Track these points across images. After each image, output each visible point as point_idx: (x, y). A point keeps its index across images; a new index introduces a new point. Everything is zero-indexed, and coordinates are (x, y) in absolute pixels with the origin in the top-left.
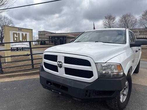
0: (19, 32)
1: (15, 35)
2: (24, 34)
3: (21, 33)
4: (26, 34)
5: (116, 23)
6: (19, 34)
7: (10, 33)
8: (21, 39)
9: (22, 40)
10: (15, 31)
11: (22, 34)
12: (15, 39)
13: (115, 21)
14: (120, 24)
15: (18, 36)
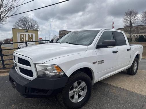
0: (25, 34)
1: (22, 36)
2: (30, 34)
3: (27, 34)
4: (32, 35)
5: (138, 19)
6: (25, 35)
7: (18, 34)
8: (27, 40)
9: (29, 40)
10: (22, 32)
11: (29, 35)
12: (22, 40)
13: (137, 17)
14: (143, 20)
15: (24, 37)
